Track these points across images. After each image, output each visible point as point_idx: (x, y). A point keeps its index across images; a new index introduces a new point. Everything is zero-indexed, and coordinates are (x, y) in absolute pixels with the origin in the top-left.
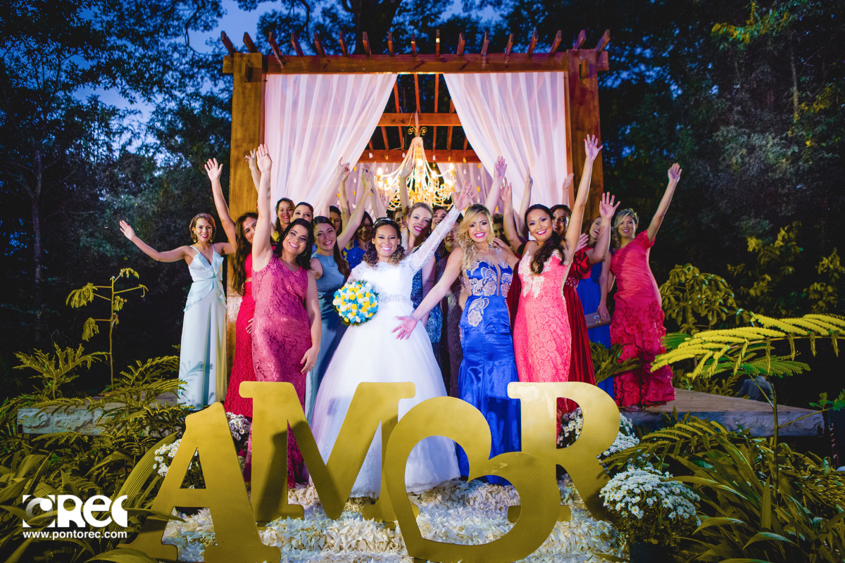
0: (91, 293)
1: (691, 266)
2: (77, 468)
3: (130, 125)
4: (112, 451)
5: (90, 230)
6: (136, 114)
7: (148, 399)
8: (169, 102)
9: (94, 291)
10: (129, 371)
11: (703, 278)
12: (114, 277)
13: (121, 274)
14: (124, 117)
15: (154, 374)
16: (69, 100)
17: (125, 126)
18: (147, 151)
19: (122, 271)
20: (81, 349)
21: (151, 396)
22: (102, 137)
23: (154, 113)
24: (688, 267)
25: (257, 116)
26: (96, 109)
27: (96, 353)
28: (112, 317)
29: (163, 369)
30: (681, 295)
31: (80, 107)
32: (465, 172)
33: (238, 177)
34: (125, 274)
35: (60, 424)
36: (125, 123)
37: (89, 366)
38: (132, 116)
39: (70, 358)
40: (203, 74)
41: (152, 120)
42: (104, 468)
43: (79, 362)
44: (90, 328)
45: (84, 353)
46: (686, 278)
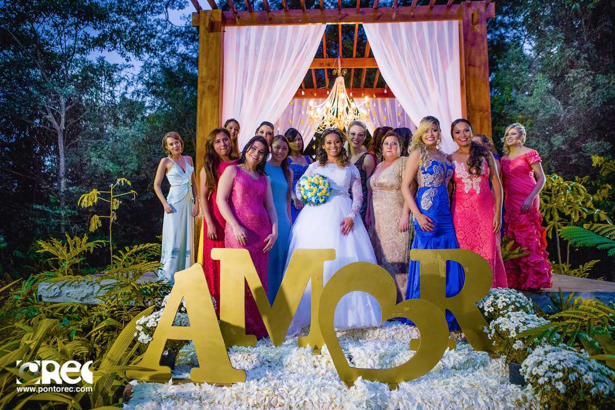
0: (96, 197)
1: (556, 176)
2: (80, 330)
3: (126, 75)
4: (107, 318)
5: (99, 153)
6: (130, 67)
7: (135, 277)
8: (154, 58)
9: (98, 195)
10: (119, 255)
11: (567, 185)
12: (112, 185)
13: (118, 182)
14: (122, 70)
15: (143, 257)
16: (84, 61)
17: (122, 76)
18: (138, 95)
19: (119, 180)
20: (85, 238)
21: (137, 275)
22: (107, 87)
23: (143, 67)
24: (554, 176)
25: (218, 59)
26: (103, 66)
27: (97, 241)
28: (111, 215)
29: (149, 253)
30: (549, 198)
31: (91, 65)
32: (375, 105)
33: (203, 106)
34: (120, 182)
35: (69, 295)
36: (123, 74)
37: (92, 251)
38: (127, 69)
39: (78, 244)
40: (178, 41)
41: (142, 72)
42: (99, 331)
43: (84, 247)
44: (95, 223)
45: (89, 241)
46: (552, 185)
